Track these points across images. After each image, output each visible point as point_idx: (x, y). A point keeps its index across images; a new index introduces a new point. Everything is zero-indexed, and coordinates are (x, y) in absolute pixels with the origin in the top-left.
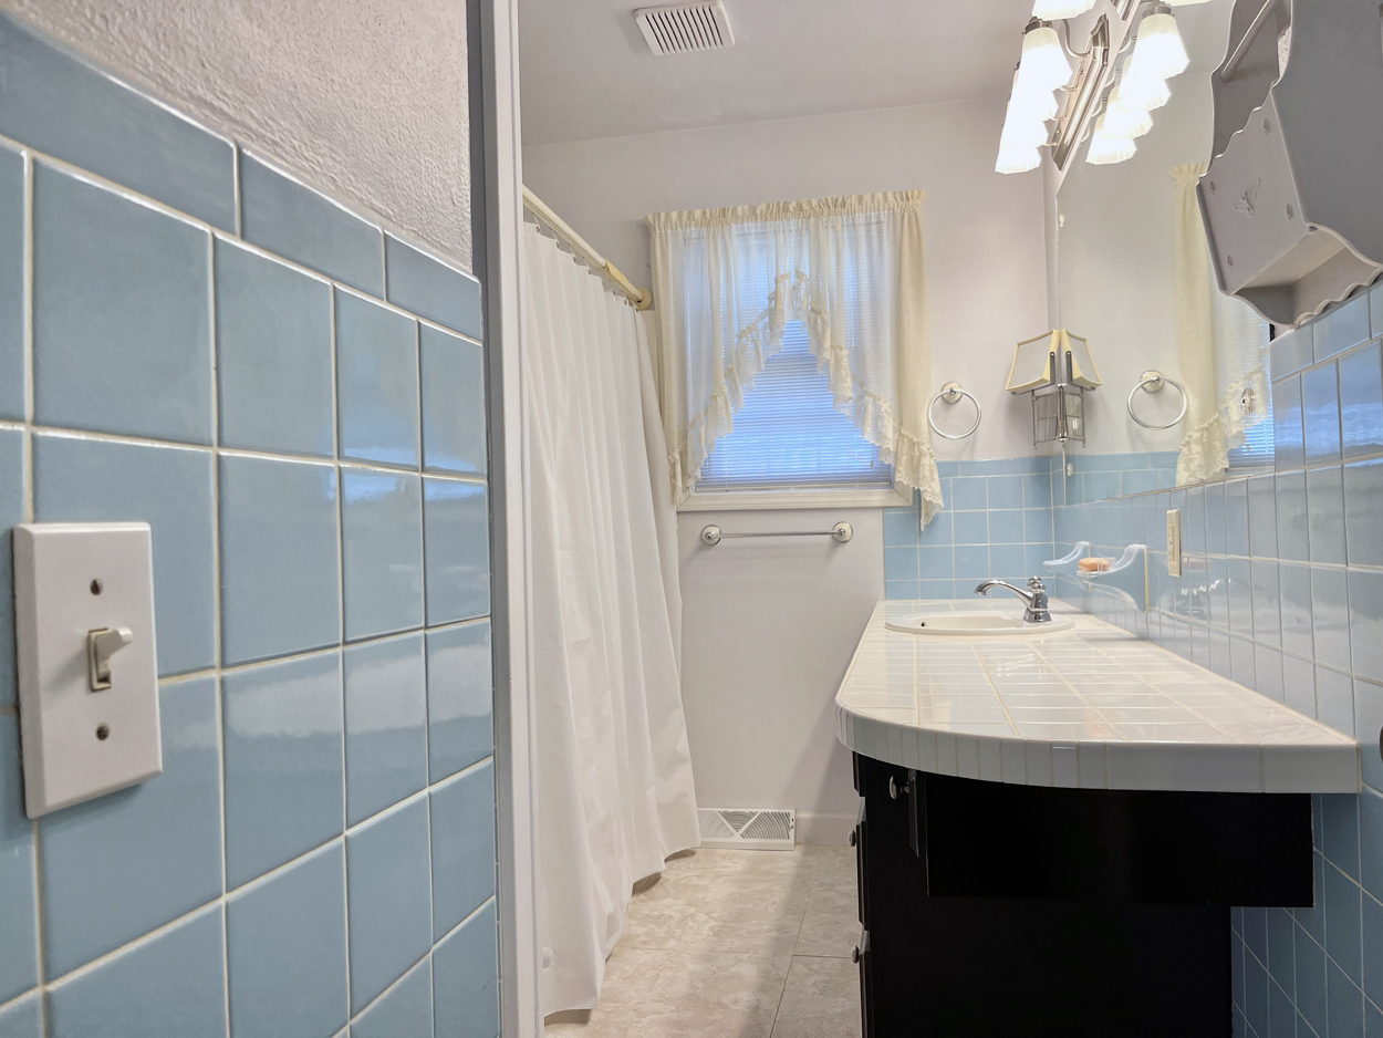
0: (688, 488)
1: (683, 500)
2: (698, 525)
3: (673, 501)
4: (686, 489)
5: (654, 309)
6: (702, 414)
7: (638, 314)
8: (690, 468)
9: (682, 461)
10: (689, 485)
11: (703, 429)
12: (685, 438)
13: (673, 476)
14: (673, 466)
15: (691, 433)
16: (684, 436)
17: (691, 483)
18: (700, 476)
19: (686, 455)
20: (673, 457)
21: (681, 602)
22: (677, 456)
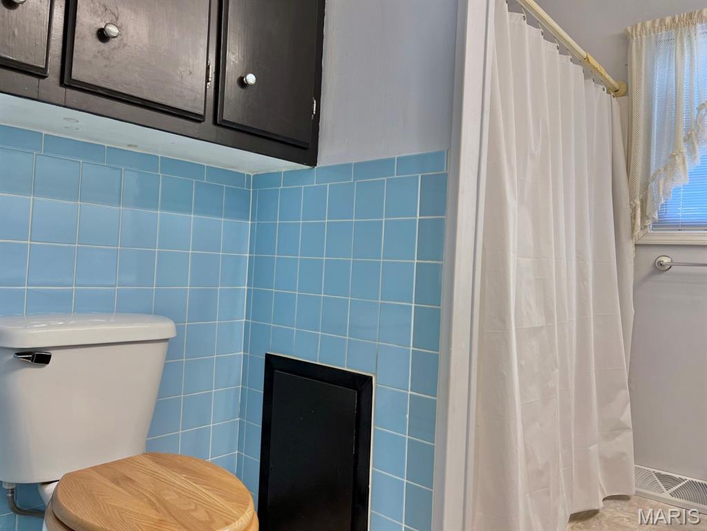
0: (645, 227)
1: (641, 235)
2: (652, 255)
3: (632, 237)
4: (644, 227)
5: (628, 95)
6: (662, 169)
7: (614, 99)
8: (648, 211)
9: (642, 207)
10: (648, 224)
11: (662, 182)
12: (646, 189)
13: (634, 217)
14: (634, 210)
15: (653, 184)
16: (645, 187)
17: (649, 223)
18: (656, 217)
19: (646, 202)
20: (634, 202)
21: (634, 312)
22: (638, 202)
